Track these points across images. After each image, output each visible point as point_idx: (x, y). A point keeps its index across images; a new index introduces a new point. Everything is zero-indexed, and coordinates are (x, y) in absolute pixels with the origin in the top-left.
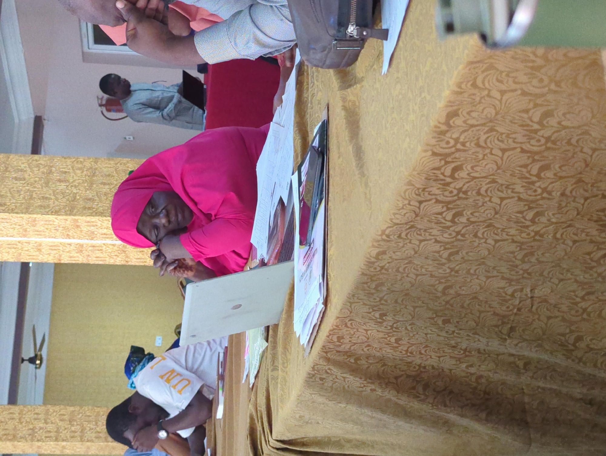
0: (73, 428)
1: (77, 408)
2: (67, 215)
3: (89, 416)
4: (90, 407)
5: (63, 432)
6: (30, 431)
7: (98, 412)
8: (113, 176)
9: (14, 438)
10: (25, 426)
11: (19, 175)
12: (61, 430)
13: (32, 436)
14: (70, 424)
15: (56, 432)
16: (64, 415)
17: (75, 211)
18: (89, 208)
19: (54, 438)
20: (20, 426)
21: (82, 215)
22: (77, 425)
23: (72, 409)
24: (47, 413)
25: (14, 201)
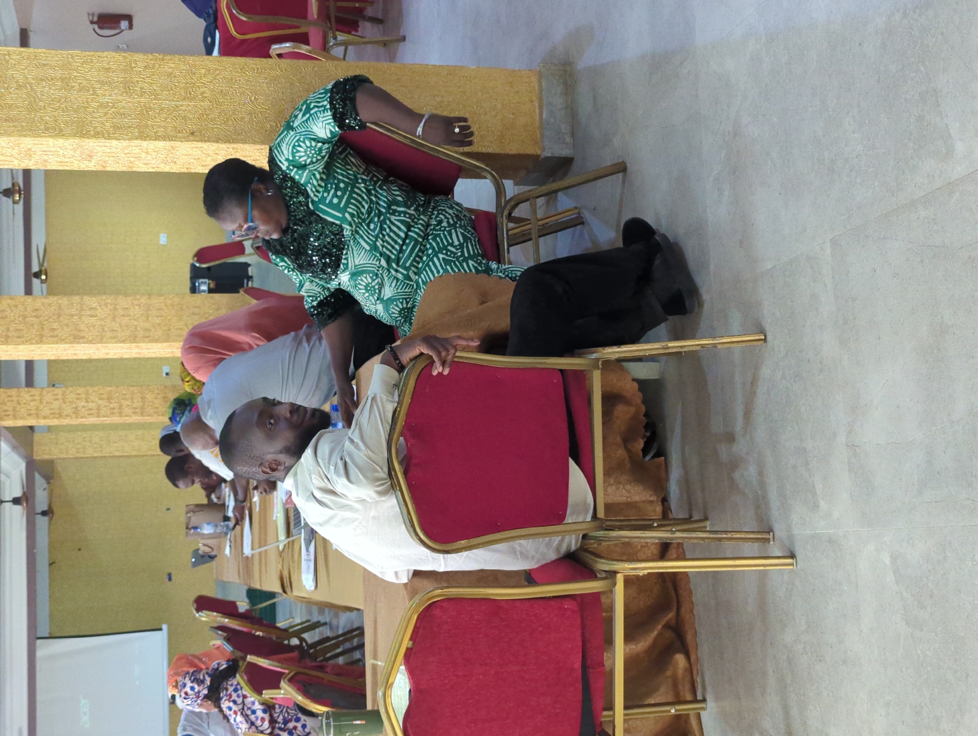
0: (112, 406)
1: (114, 388)
2: (131, 343)
3: (125, 394)
4: (125, 387)
5: (104, 409)
6: (74, 409)
7: (133, 391)
8: (163, 310)
9: (60, 416)
10: (69, 406)
11: (92, 312)
12: (101, 408)
13: (76, 412)
14: (109, 402)
15: (97, 409)
16: (102, 394)
17: (137, 339)
18: (148, 337)
19: (96, 415)
20: (64, 405)
21: (144, 342)
22: (116, 403)
23: (109, 388)
24: (87, 393)
25: (91, 334)
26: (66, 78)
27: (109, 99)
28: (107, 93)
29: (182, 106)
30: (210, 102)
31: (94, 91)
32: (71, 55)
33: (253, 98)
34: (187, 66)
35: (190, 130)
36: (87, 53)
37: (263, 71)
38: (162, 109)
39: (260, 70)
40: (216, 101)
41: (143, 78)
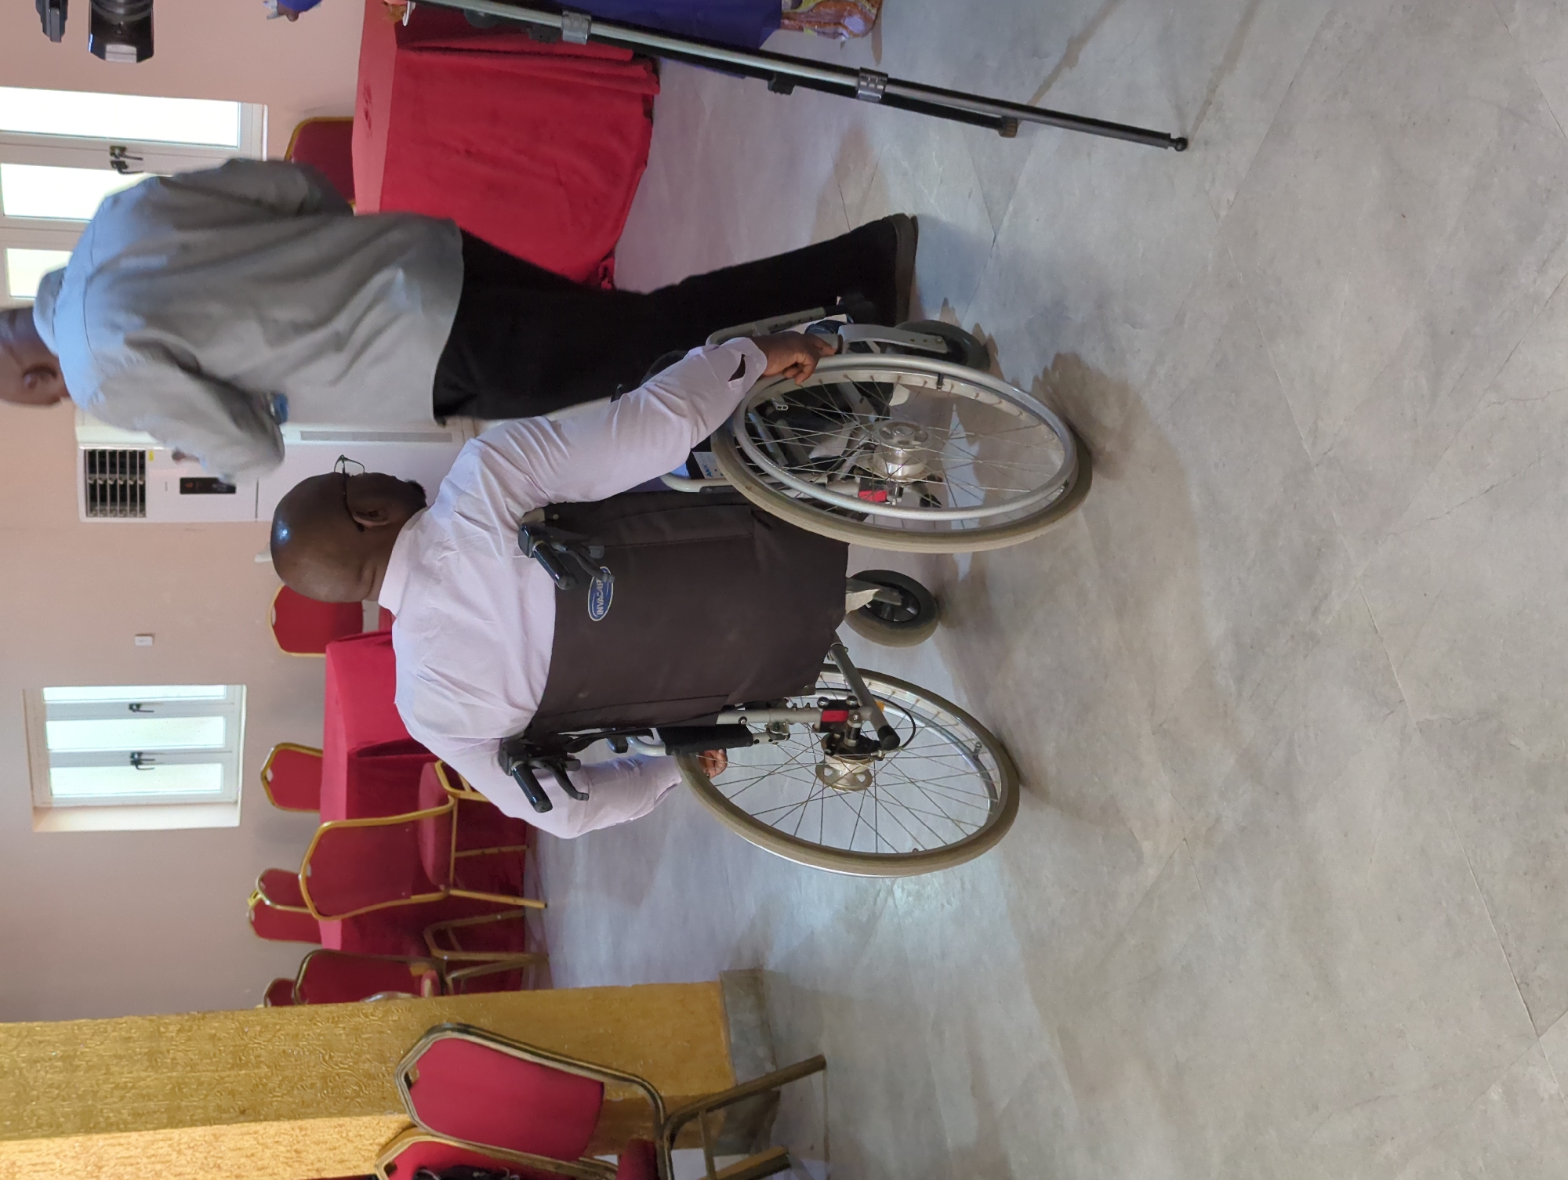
26: (69, 1056)
27: (126, 1078)
28: (125, 1070)
29: (229, 1076)
30: (268, 1067)
31: (108, 1069)
32: (78, 1025)
33: (327, 1057)
34: (237, 1023)
35: (239, 1108)
36: (99, 1021)
37: (341, 1019)
38: (201, 1084)
39: (336, 1019)
40: (275, 1066)
41: (175, 1045)
